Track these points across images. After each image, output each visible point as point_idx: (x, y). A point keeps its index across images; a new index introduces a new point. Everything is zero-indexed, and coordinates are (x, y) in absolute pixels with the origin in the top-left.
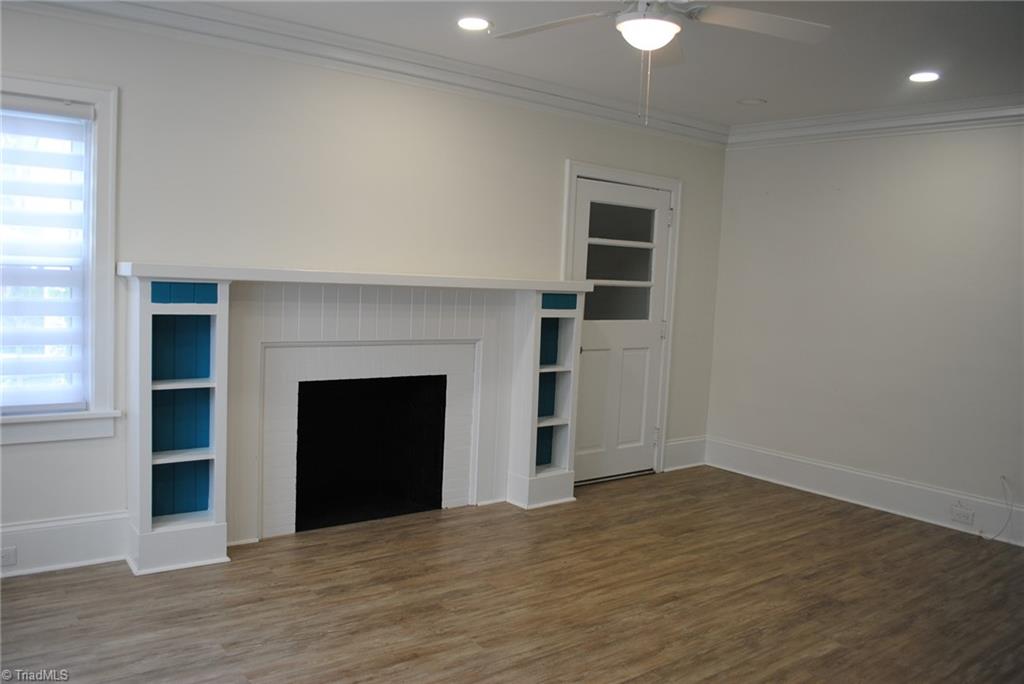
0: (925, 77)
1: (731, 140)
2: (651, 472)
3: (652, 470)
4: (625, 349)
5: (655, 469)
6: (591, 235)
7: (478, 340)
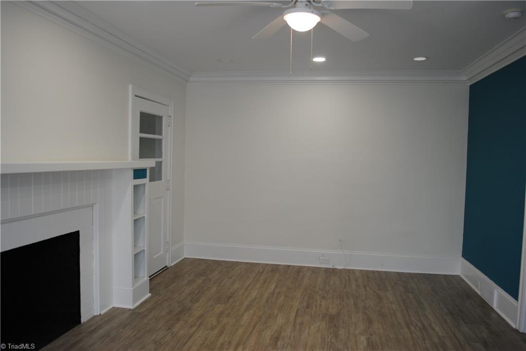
0: (320, 59)
1: (191, 79)
2: (166, 268)
3: (166, 267)
4: (155, 199)
5: (168, 266)
6: (141, 132)
7: (95, 204)
